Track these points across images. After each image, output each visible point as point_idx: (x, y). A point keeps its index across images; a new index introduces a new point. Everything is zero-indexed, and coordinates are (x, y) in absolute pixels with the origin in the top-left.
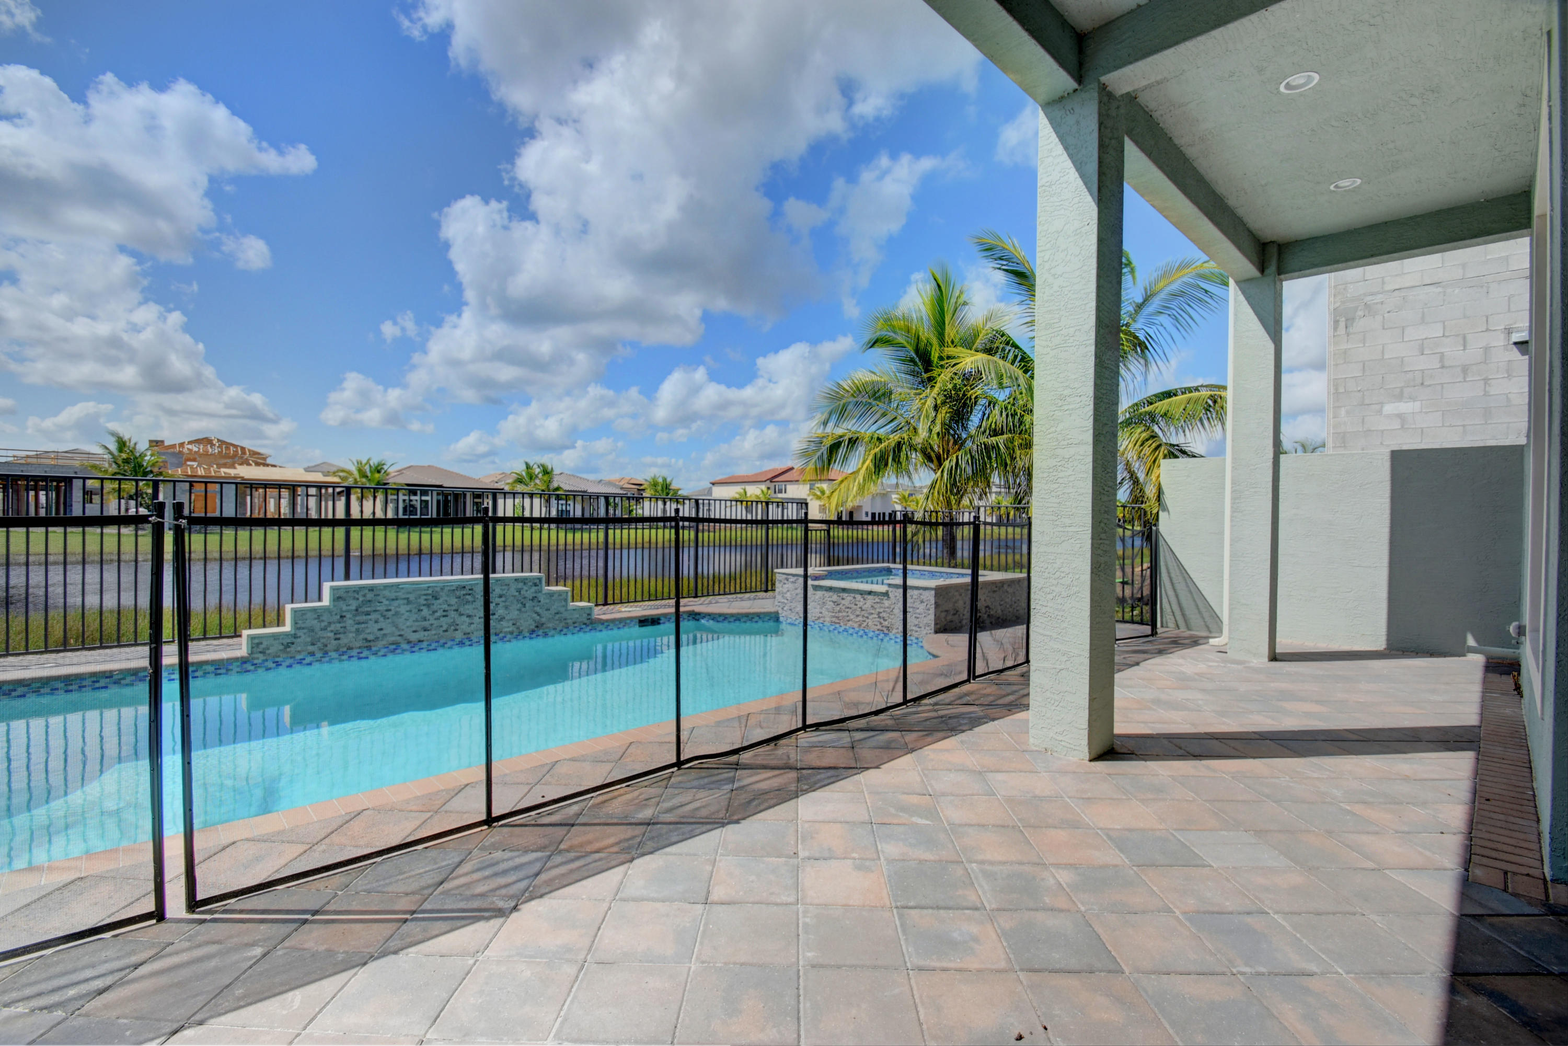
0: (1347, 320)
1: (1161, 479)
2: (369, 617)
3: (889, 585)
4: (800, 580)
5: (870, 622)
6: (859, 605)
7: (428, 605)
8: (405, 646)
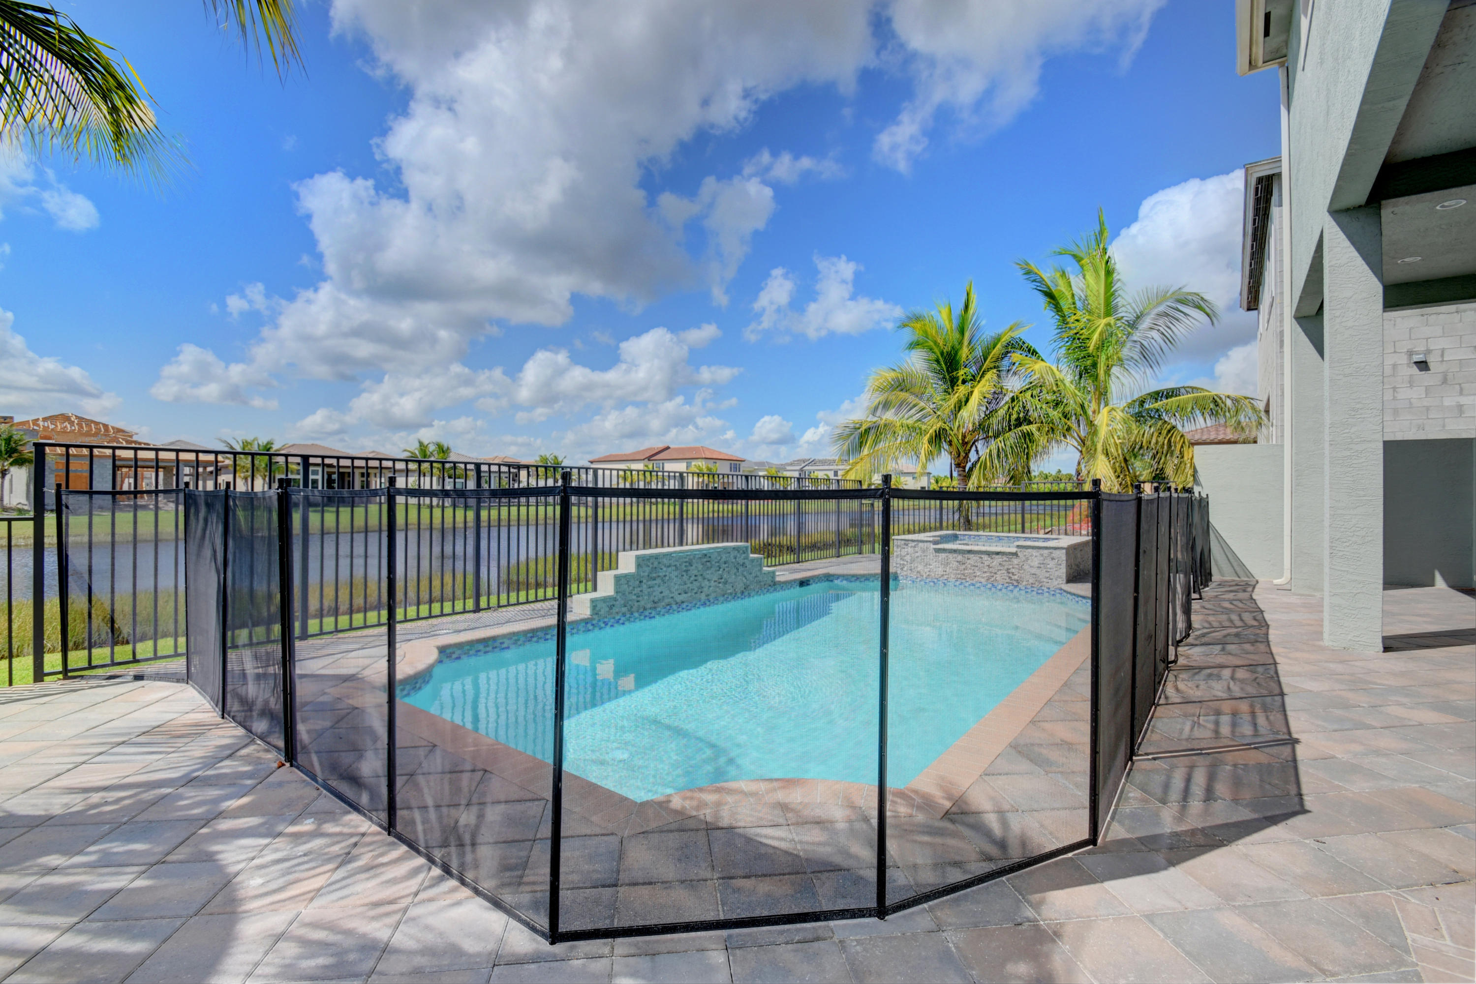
1: (1195, 460)
2: (655, 582)
3: (1018, 546)
4: (921, 544)
5: (998, 577)
6: (986, 563)
7: (687, 571)
8: (674, 607)
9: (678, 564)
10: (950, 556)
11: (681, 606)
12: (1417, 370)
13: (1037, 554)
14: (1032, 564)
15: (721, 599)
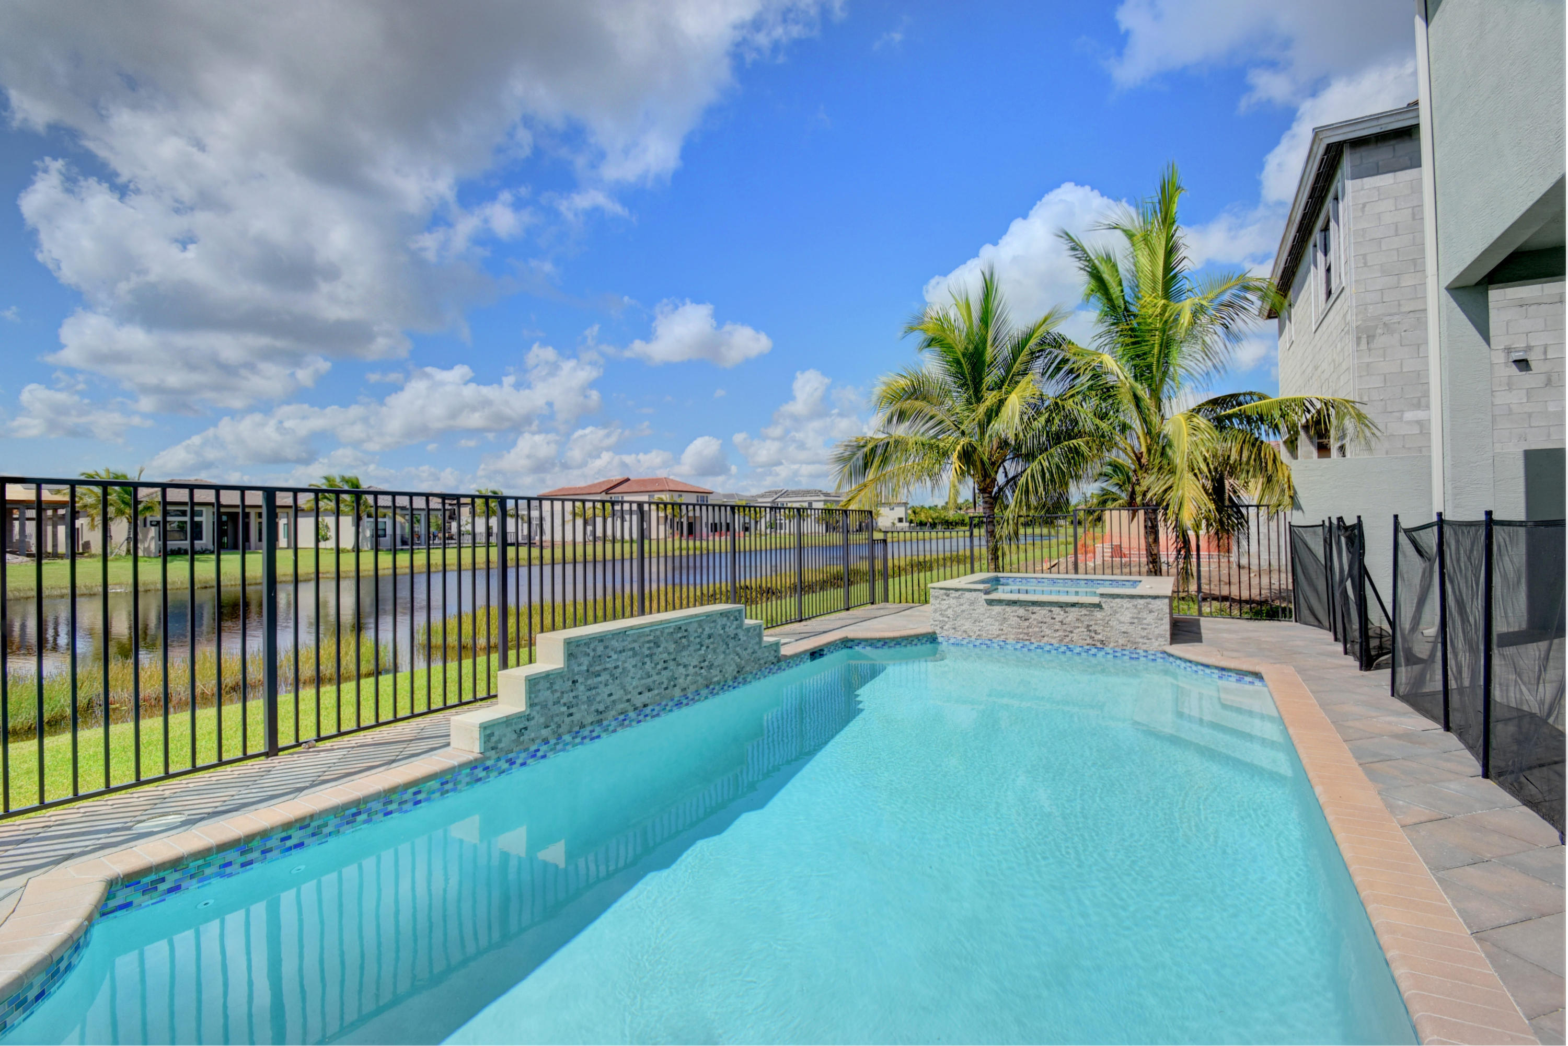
0: (1368, 337)
1: (1293, 479)
2: (599, 679)
3: (1102, 595)
4: (967, 594)
5: (1075, 636)
6: (1058, 618)
7: (651, 656)
8: (632, 714)
9: (636, 645)
10: (1008, 609)
11: (643, 712)
12: (1517, 370)
13: (1129, 605)
14: (1122, 619)
15: (704, 692)
